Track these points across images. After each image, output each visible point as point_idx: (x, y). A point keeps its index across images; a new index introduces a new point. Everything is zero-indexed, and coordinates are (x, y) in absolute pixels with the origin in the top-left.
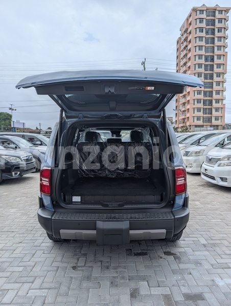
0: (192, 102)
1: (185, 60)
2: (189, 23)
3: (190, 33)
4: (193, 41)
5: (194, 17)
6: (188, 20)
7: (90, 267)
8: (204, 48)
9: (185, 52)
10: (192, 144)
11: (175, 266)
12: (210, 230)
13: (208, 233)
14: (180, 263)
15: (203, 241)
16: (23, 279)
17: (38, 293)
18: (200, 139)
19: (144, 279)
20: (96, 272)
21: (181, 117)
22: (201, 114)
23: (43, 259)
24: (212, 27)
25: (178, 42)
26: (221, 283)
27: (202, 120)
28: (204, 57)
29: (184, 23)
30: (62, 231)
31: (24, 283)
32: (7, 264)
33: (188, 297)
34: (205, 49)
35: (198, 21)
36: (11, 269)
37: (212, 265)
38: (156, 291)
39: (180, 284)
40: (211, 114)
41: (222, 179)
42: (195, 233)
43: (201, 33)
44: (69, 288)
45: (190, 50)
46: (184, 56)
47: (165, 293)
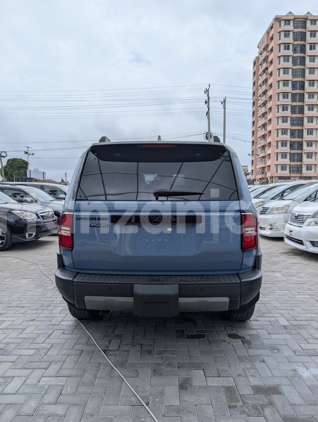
0: (274, 144)
1: (264, 88)
2: (270, 37)
3: (272, 50)
4: (276, 61)
5: (277, 28)
6: (268, 33)
7: (125, 351)
8: (290, 71)
9: (264, 76)
10: (273, 199)
11: (242, 352)
12: (294, 308)
13: (291, 312)
14: (250, 348)
15: (283, 322)
16: (35, 365)
17: (53, 381)
18: (284, 192)
19: (198, 366)
20: (134, 358)
21: (260, 166)
22: (287, 161)
23: (62, 341)
24: (302, 43)
25: (255, 63)
26: (305, 374)
27: (288, 170)
28: (290, 83)
29: (263, 37)
30: (87, 298)
31: (34, 369)
32: (14, 346)
33: (258, 390)
34: (292, 72)
35: (282, 34)
36: (18, 352)
37: (295, 352)
38: (214, 382)
39: (248, 374)
40: (301, 161)
41: (313, 243)
42: (272, 311)
43: (286, 51)
44: (95, 376)
45: (271, 74)
46: (263, 82)
47: (226, 384)
